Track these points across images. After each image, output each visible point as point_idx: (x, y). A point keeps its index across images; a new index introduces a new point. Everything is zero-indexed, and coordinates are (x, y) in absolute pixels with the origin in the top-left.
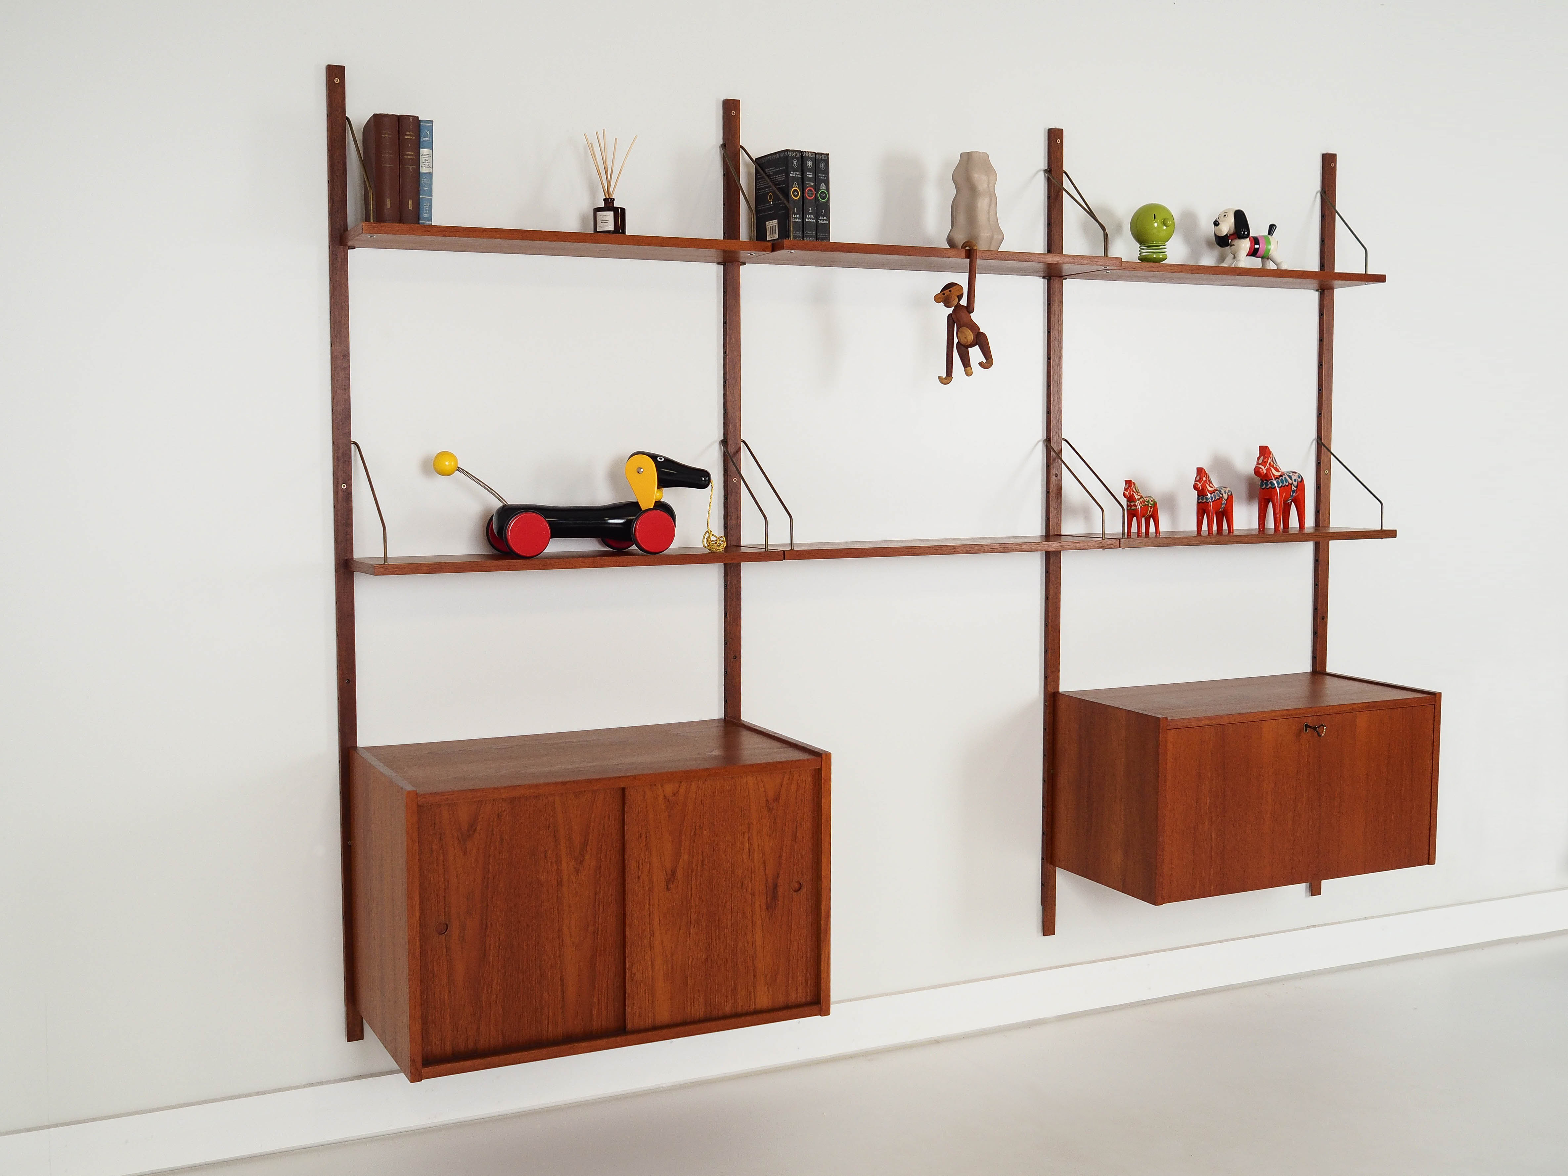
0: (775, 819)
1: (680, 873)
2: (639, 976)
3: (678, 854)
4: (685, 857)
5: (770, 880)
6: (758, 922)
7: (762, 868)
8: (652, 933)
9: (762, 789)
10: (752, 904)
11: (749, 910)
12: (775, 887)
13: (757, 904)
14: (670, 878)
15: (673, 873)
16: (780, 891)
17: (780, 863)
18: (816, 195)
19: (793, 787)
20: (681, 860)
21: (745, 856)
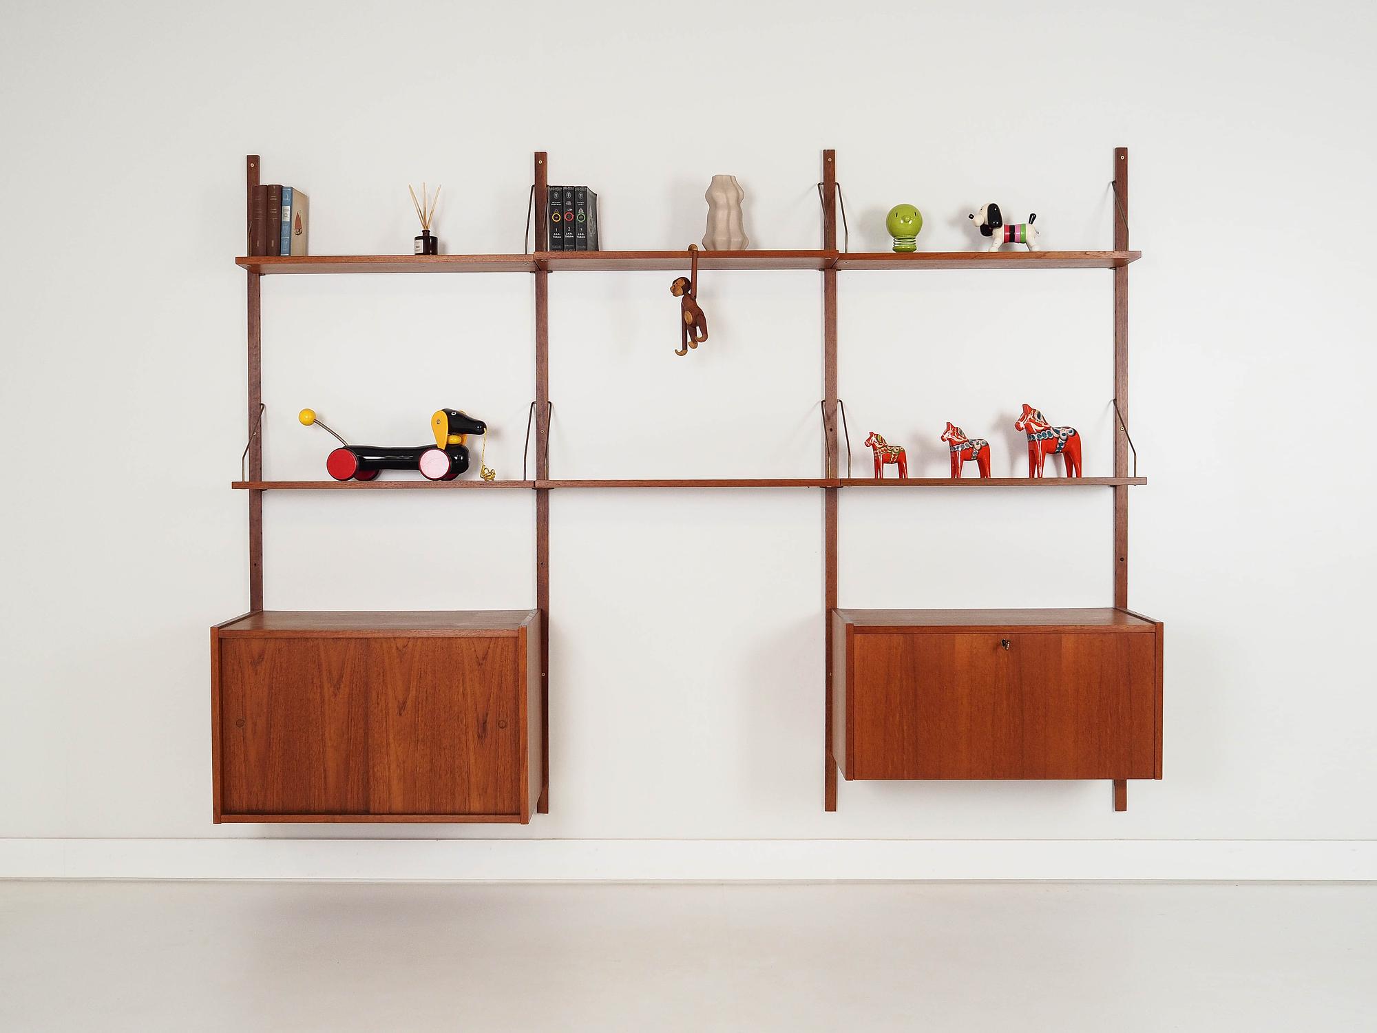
0: (484, 674)
1: (409, 703)
2: (379, 774)
3: (408, 690)
4: (413, 693)
5: (480, 717)
6: (472, 747)
7: (474, 707)
8: (388, 744)
9: (473, 649)
10: (466, 733)
11: (464, 738)
12: (485, 722)
13: (470, 733)
14: (402, 706)
15: (404, 703)
16: (489, 726)
17: (488, 706)
18: (575, 217)
19: (499, 650)
20: (410, 695)
21: (460, 698)
